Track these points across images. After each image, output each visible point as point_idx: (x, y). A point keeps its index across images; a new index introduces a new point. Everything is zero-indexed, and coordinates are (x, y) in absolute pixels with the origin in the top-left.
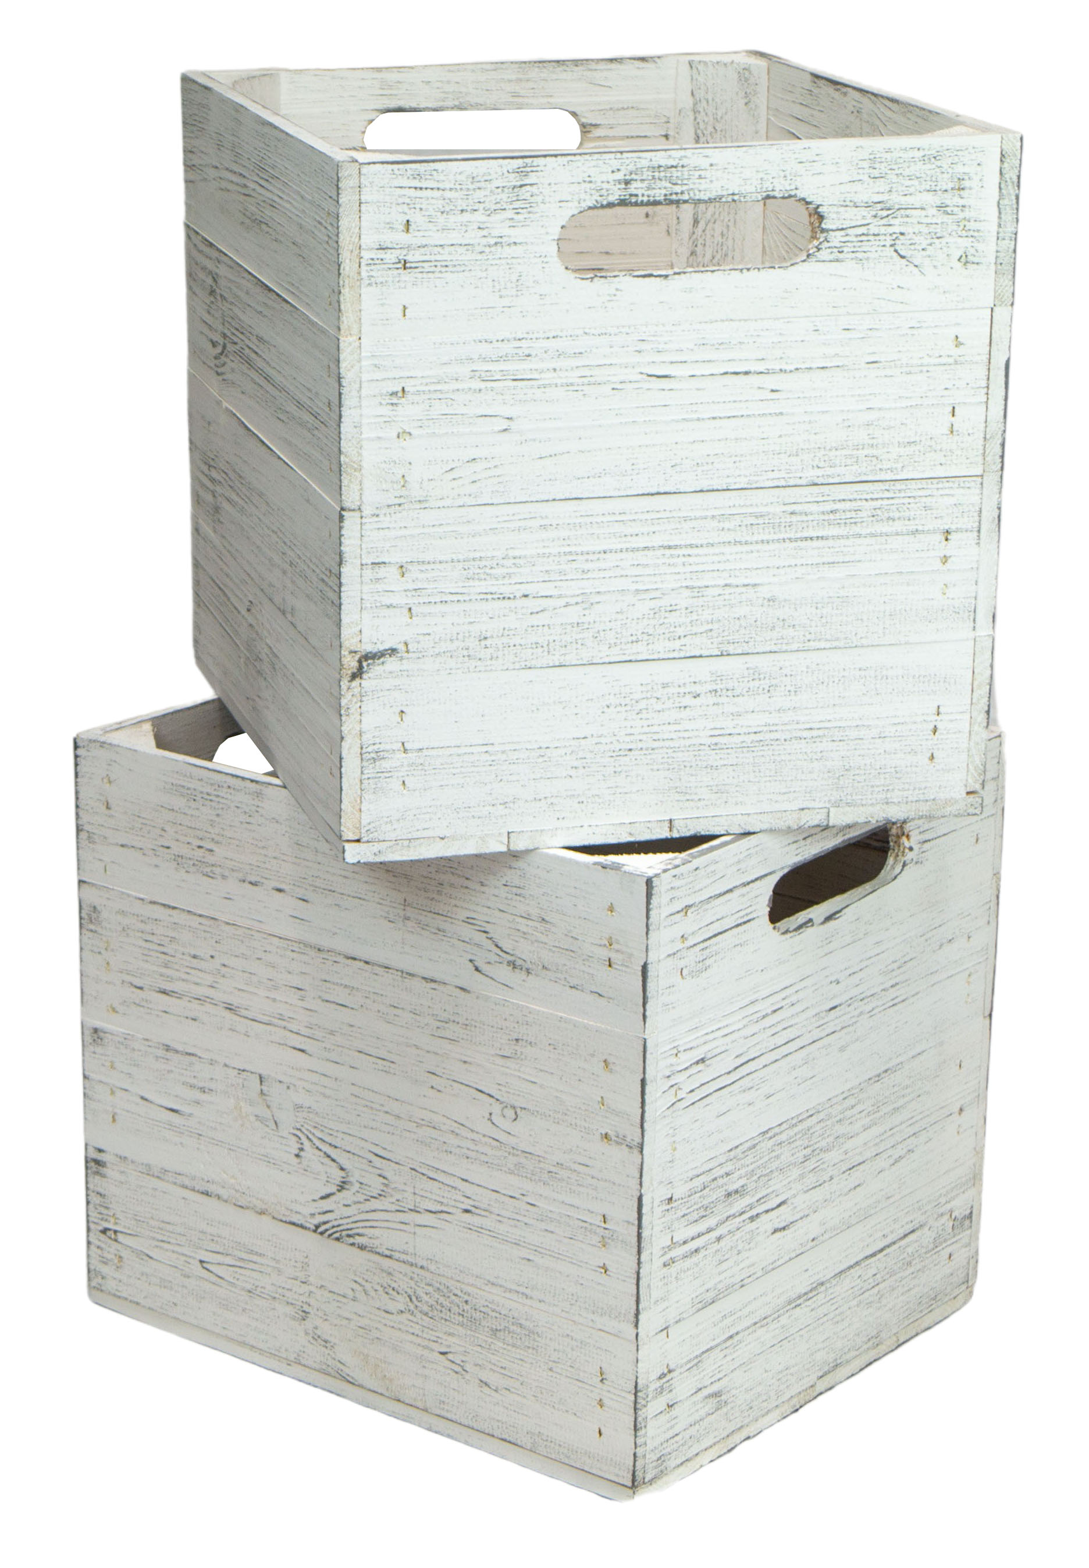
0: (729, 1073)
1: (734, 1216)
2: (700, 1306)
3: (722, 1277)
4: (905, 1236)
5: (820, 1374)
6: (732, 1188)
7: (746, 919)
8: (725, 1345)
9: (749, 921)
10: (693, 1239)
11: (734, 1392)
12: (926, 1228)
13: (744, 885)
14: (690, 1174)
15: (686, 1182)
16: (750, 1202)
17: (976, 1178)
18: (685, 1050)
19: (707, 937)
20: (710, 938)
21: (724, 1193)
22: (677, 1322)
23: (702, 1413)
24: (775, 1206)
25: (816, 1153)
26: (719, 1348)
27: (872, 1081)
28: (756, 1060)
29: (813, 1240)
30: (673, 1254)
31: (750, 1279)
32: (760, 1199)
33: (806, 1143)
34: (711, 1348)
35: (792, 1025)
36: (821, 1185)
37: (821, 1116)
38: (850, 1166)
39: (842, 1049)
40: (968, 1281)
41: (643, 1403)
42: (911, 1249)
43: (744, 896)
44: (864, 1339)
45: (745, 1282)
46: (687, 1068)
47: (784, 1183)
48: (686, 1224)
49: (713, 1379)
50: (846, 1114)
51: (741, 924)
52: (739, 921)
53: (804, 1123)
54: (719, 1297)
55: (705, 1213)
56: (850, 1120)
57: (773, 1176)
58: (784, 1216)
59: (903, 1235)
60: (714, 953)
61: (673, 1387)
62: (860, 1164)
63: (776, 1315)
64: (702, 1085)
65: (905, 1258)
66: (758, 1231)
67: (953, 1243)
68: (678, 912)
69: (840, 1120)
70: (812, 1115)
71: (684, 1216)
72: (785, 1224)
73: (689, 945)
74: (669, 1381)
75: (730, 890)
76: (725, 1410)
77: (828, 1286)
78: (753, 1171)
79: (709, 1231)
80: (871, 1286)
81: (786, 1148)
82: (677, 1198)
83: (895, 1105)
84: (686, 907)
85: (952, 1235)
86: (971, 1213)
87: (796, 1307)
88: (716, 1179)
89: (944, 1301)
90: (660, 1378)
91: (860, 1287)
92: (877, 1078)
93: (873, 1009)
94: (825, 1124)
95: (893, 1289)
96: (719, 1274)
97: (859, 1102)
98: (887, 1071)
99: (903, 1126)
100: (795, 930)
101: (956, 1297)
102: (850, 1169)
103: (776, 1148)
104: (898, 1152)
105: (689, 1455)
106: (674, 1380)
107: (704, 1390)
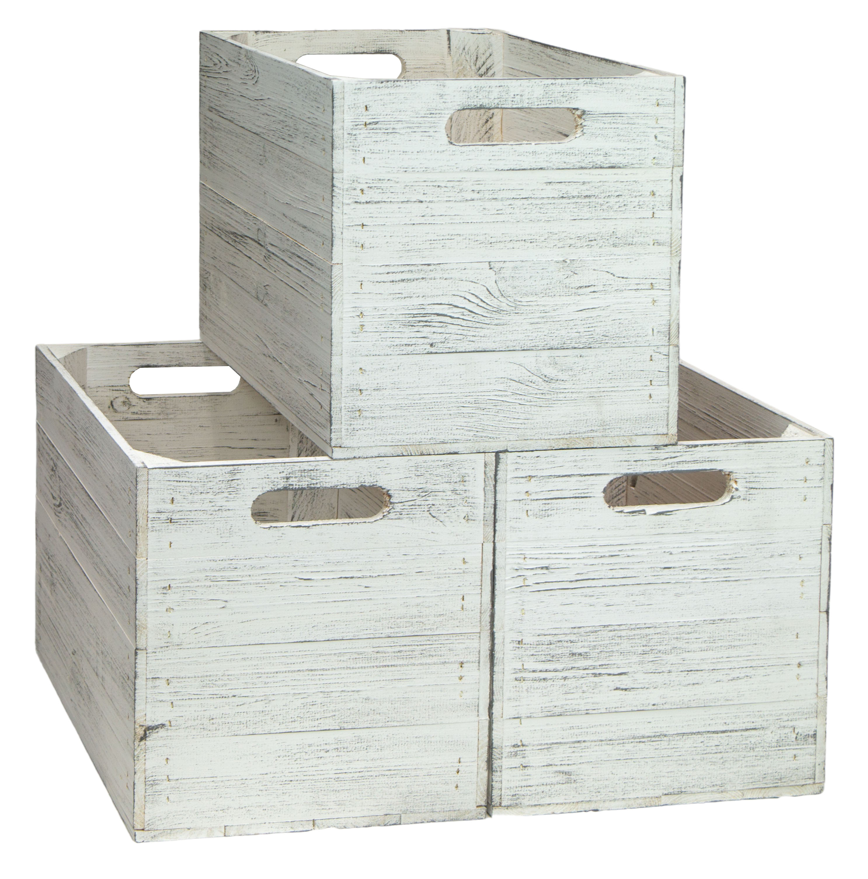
0: (570, 581)
1: (579, 669)
2: (549, 714)
3: (568, 702)
4: (747, 730)
5: (666, 792)
6: (575, 651)
7: (583, 495)
8: (573, 745)
9: (586, 497)
10: (541, 671)
11: (582, 776)
12: (768, 732)
13: (581, 475)
14: (538, 632)
15: (534, 635)
16: (594, 664)
17: (820, 712)
18: (530, 558)
19: (549, 497)
20: (551, 499)
21: (568, 651)
22: (528, 717)
23: (554, 780)
24: (616, 673)
25: (653, 652)
26: (568, 745)
27: (707, 622)
28: (595, 581)
29: (654, 705)
30: (524, 675)
31: (594, 712)
32: (603, 665)
33: (645, 643)
34: (560, 743)
35: (628, 569)
36: (660, 673)
37: (658, 630)
38: (689, 669)
39: (677, 595)
40: (814, 779)
41: (498, 756)
42: (753, 740)
43: (581, 481)
44: (708, 784)
45: (590, 712)
46: (532, 569)
47: (624, 661)
48: (535, 660)
49: (563, 763)
50: (682, 635)
51: (578, 497)
52: (577, 496)
53: (642, 630)
54: (566, 713)
55: (551, 659)
56: (687, 641)
57: (614, 654)
58: (625, 682)
59: (744, 728)
60: (555, 508)
61: (526, 755)
62: (697, 671)
63: (621, 741)
64: (546, 582)
65: (747, 744)
66: (601, 684)
67: (796, 749)
68: (522, 477)
69: (677, 638)
70: (649, 628)
71: (532, 655)
72: (626, 687)
73: (533, 498)
74: (522, 751)
75: (569, 476)
76: (574, 785)
77: (671, 738)
78: (595, 646)
79: (556, 671)
80: (713, 752)
81: (625, 641)
82: (527, 643)
83: (730, 643)
84: (530, 476)
85: (795, 743)
86: (815, 734)
87: (640, 742)
88: (561, 641)
89: (790, 784)
90: (514, 746)
91: (702, 749)
92: (712, 622)
93: (706, 578)
94: (662, 636)
95: (736, 761)
96: (566, 699)
97: (695, 632)
98: (721, 620)
99: (740, 659)
100: (630, 513)
101: (803, 785)
102: (688, 671)
103: (616, 638)
104: (735, 674)
105: (542, 803)
106: (526, 752)
107: (554, 767)
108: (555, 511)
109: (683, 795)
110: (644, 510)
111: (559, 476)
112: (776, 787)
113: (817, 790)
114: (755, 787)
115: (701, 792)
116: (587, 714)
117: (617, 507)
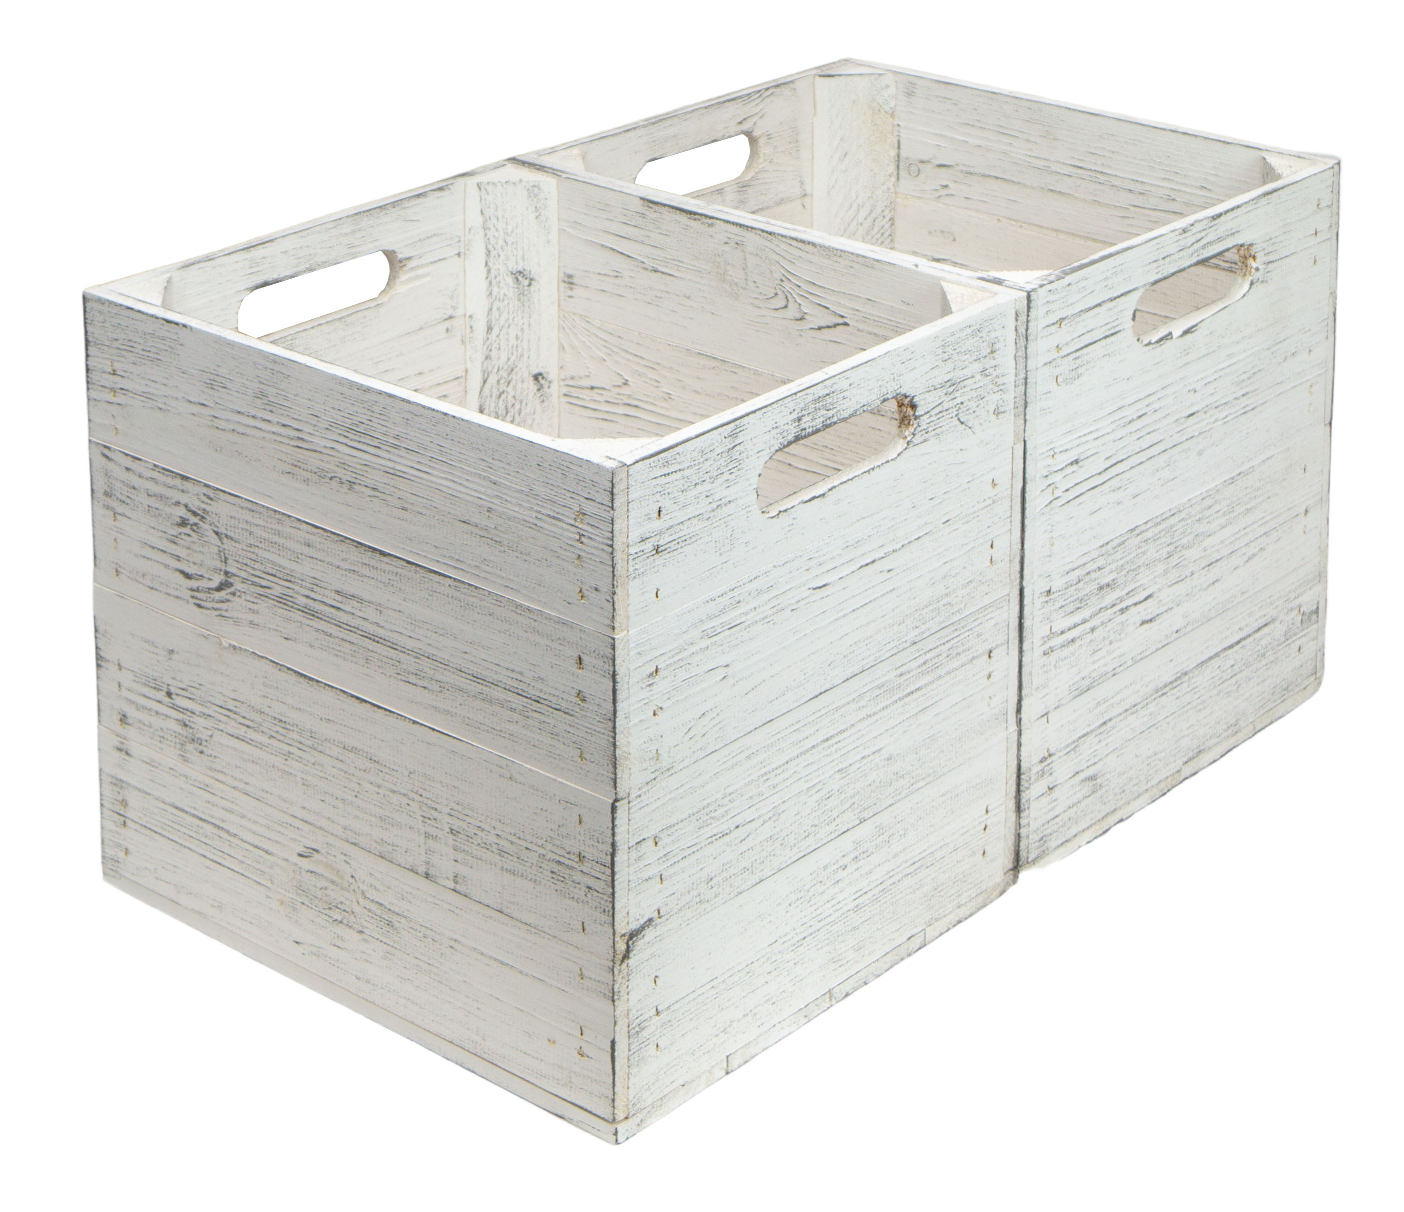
0: (1100, 473)
1: (1106, 608)
2: (1076, 693)
3: (1096, 666)
4: (1259, 629)
5: (1185, 759)
6: (1103, 582)
7: (1113, 331)
8: (1099, 731)
10: (1069, 629)
11: (1107, 776)
12: (1277, 623)
13: (1112, 300)
14: (1067, 568)
15: (1062, 575)
16: (1120, 595)
17: (1321, 575)
18: (1061, 452)
19: (1079, 347)
20: (1081, 348)
21: (1096, 586)
22: (1056, 708)
23: (1080, 795)
24: (1142, 599)
25: (1178, 549)
26: (1094, 734)
27: (1227, 483)
28: (1124, 462)
29: (1177, 632)
30: (1052, 643)
31: (1121, 668)
32: (1129, 592)
33: (1169, 540)
34: (1087, 734)
35: (1155, 431)
36: (1183, 580)
37: (1182, 515)
38: (1209, 563)
39: (1199, 453)
40: (1315, 671)
41: (1026, 784)
42: (1264, 642)
43: (1111, 310)
44: (1223, 727)
45: (1117, 670)
46: (1062, 469)
47: (1150, 578)
48: (1063, 615)
49: (1089, 764)
50: (1204, 513)
51: (1108, 336)
52: (1108, 334)
53: (1167, 521)
54: (1093, 685)
55: (1080, 606)
56: (1208, 520)
57: (1140, 571)
58: (1150, 608)
59: (1257, 628)
60: (1085, 362)
61: (1053, 770)
62: (1217, 561)
63: (1145, 703)
64: (1076, 485)
65: (1259, 650)
66: (1128, 623)
67: (1302, 636)
68: (1053, 324)
69: (1199, 519)
70: (1174, 515)
71: (1061, 607)
72: (1152, 617)
73: (1063, 355)
74: (1049, 764)
75: (1099, 305)
76: (1100, 793)
77: (1191, 675)
78: (1122, 566)
79: (1084, 622)
80: (1229, 676)
81: (1151, 545)
82: (1055, 590)
83: (1247, 506)
84: (1060, 319)
85: (1300, 628)
86: (1318, 608)
87: (1162, 695)
88: (1089, 573)
89: (1295, 691)
90: (1041, 762)
91: (1219, 677)
92: (1231, 481)
93: (1227, 417)
94: (1186, 523)
95: (1249, 680)
96: (1093, 663)
97: (1216, 502)
98: (1240, 474)
99: (1255, 526)
100: (1157, 342)
101: (1306, 687)
102: (1209, 565)
103: (1142, 544)
104: (1251, 551)
105: (1068, 836)
106: (1054, 764)
107: (1081, 773)
108: (1085, 367)
109: (1202, 756)
110: (1171, 333)
111: (1090, 309)
112: (1283, 701)
113: (1317, 688)
114: (1264, 711)
115: (1217, 743)
116: (1114, 675)
117: (1146, 338)
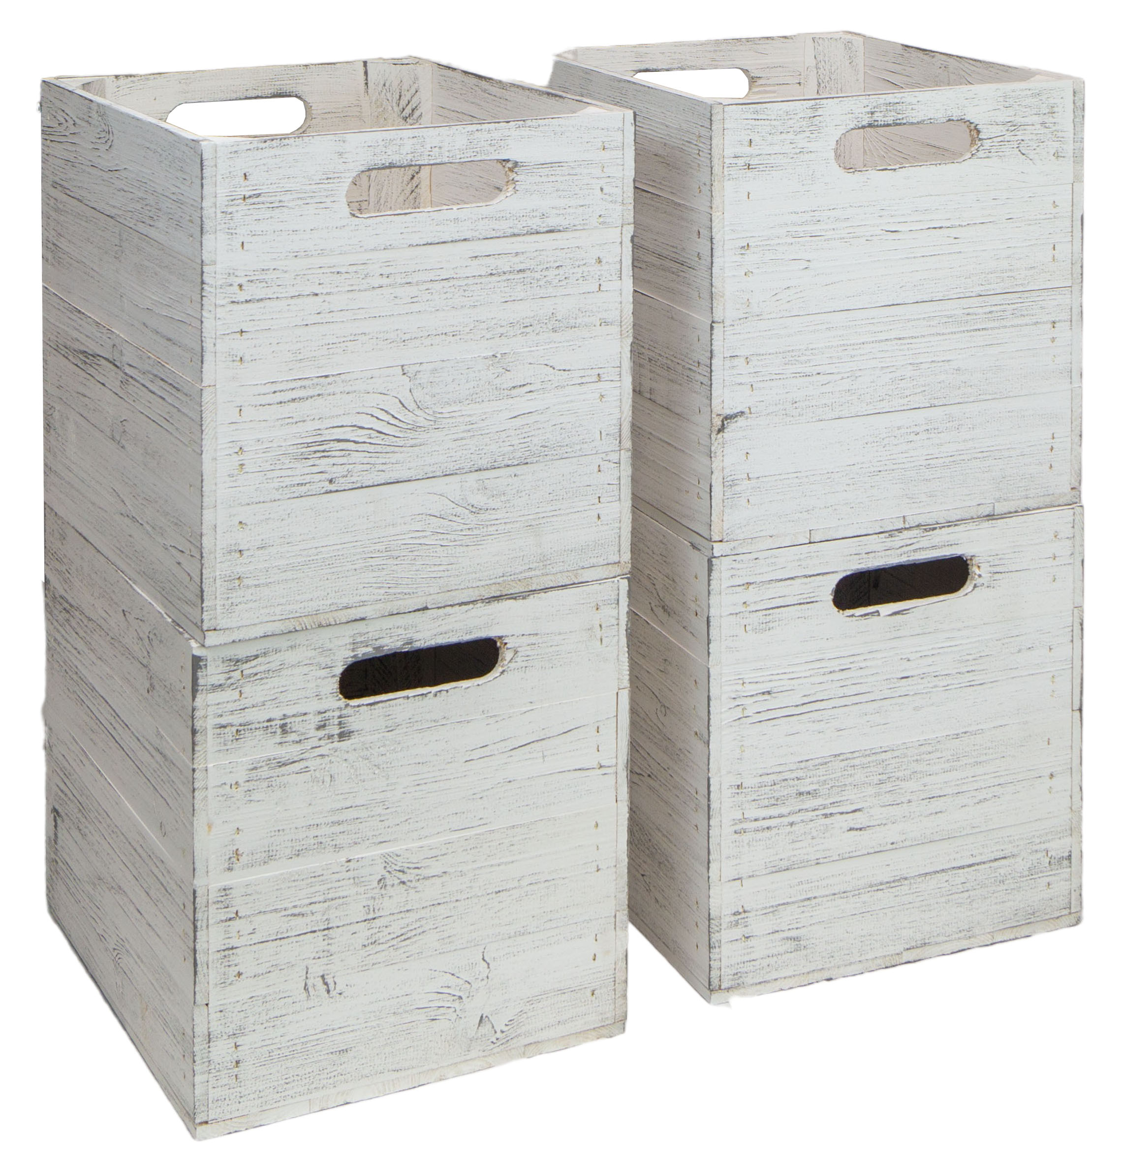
0: (797, 706)
1: (807, 810)
2: (774, 869)
3: (795, 852)
4: (996, 860)
5: (908, 947)
6: (802, 790)
7: (809, 600)
8: (802, 904)
9: (812, 602)
10: (764, 819)
11: (814, 941)
12: (1019, 859)
13: (806, 576)
14: (760, 772)
15: (755, 776)
16: (824, 803)
17: (1074, 829)
18: (750, 683)
19: (769, 607)
20: (772, 608)
21: (795, 791)
22: (750, 877)
23: (781, 949)
24: (850, 811)
25: (891, 780)
26: (797, 905)
27: (950, 737)
28: (825, 702)
29: (892, 844)
30: (745, 825)
31: (825, 860)
32: (834, 803)
33: (881, 771)
34: (788, 903)
35: (861, 683)
36: (898, 804)
37: (896, 754)
38: (931, 796)
39: (916, 709)
40: (1070, 908)
41: (716, 929)
42: (1002, 871)
43: (806, 584)
44: (954, 930)
45: (821, 861)
46: (752, 696)
47: (858, 795)
48: (757, 806)
49: (790, 927)
50: (923, 756)
51: (803, 603)
52: (802, 601)
53: (878, 755)
54: (793, 867)
55: (776, 803)
56: (928, 762)
57: (847, 788)
58: (860, 819)
59: (993, 858)
60: (777, 619)
61: (748, 923)
62: (940, 796)
63: (857, 892)
64: (768, 710)
65: (996, 877)
66: (832, 826)
67: (1050, 875)
68: (739, 586)
69: (917, 760)
70: (885, 752)
71: (754, 800)
72: (861, 826)
73: (751, 610)
74: (744, 918)
75: (792, 578)
76: (804, 952)
77: (912, 881)
78: (825, 781)
79: (781, 816)
80: (960, 891)
81: (859, 771)
82: (747, 786)
83: (976, 759)
84: (747, 583)
85: (1049, 868)
86: (1070, 856)
87: (878, 890)
88: (786, 780)
89: (1044, 918)
90: (734, 914)
91: (947, 889)
92: (955, 736)
93: (948, 685)
94: (901, 760)
95: (985, 898)
96: (793, 850)
97: (937, 750)
98: (965, 733)
99: (986, 777)
100: (861, 616)
101: (1058, 918)
102: (930, 798)
103: (849, 768)
104: (981, 796)
105: (767, 978)
106: (749, 919)
107: (781, 933)
108: (777, 623)
109: (927, 948)
110: (878, 612)
111: (781, 580)
112: (1028, 923)
113: (1074, 921)
114: (1005, 927)
115: (946, 941)
116: (817, 864)
117: (847, 610)
